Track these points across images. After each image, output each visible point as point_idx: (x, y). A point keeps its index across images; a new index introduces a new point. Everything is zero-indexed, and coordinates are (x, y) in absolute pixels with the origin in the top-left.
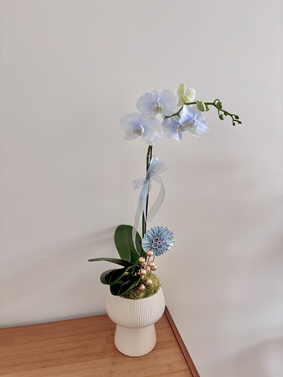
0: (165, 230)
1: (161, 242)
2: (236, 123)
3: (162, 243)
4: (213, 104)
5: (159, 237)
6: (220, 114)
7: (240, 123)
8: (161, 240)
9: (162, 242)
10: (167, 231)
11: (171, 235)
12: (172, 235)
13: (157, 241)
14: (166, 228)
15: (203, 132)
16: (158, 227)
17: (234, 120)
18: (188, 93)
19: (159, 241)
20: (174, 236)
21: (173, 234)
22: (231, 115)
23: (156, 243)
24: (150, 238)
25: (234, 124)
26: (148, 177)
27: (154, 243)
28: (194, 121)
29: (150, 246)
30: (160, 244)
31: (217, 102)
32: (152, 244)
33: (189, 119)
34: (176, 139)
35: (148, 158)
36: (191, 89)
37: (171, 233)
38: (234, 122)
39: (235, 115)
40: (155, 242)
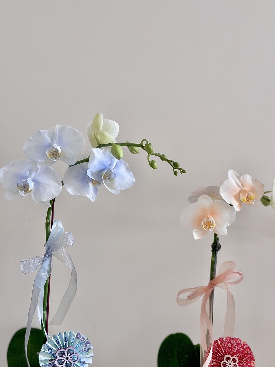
0: (77, 337)
1: (69, 357)
2: (178, 171)
3: (72, 359)
4: (141, 146)
5: (65, 349)
6: (150, 161)
7: (184, 171)
8: (69, 354)
9: (71, 357)
10: (79, 339)
11: (86, 345)
12: (88, 345)
13: (64, 356)
14: (78, 334)
15: (125, 187)
16: (65, 333)
17: (174, 168)
18: (107, 128)
19: (67, 356)
20: (92, 348)
21: (89, 343)
22: (169, 161)
23: (62, 359)
24: (52, 351)
25: (175, 173)
26: (49, 253)
27: (57, 359)
28: (110, 171)
29: (53, 363)
30: (67, 360)
31: (145, 143)
32: (55, 360)
33: (104, 168)
34: (88, 196)
35: (47, 225)
36: (111, 122)
37: (87, 343)
38: (175, 170)
39: (173, 162)
40: (60, 356)
